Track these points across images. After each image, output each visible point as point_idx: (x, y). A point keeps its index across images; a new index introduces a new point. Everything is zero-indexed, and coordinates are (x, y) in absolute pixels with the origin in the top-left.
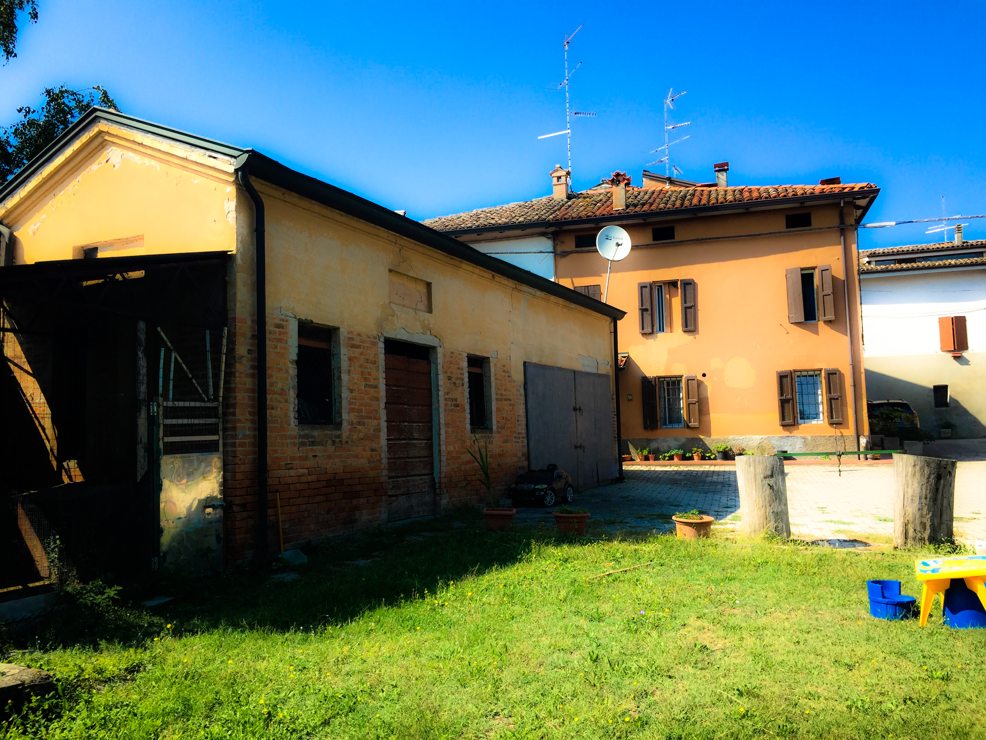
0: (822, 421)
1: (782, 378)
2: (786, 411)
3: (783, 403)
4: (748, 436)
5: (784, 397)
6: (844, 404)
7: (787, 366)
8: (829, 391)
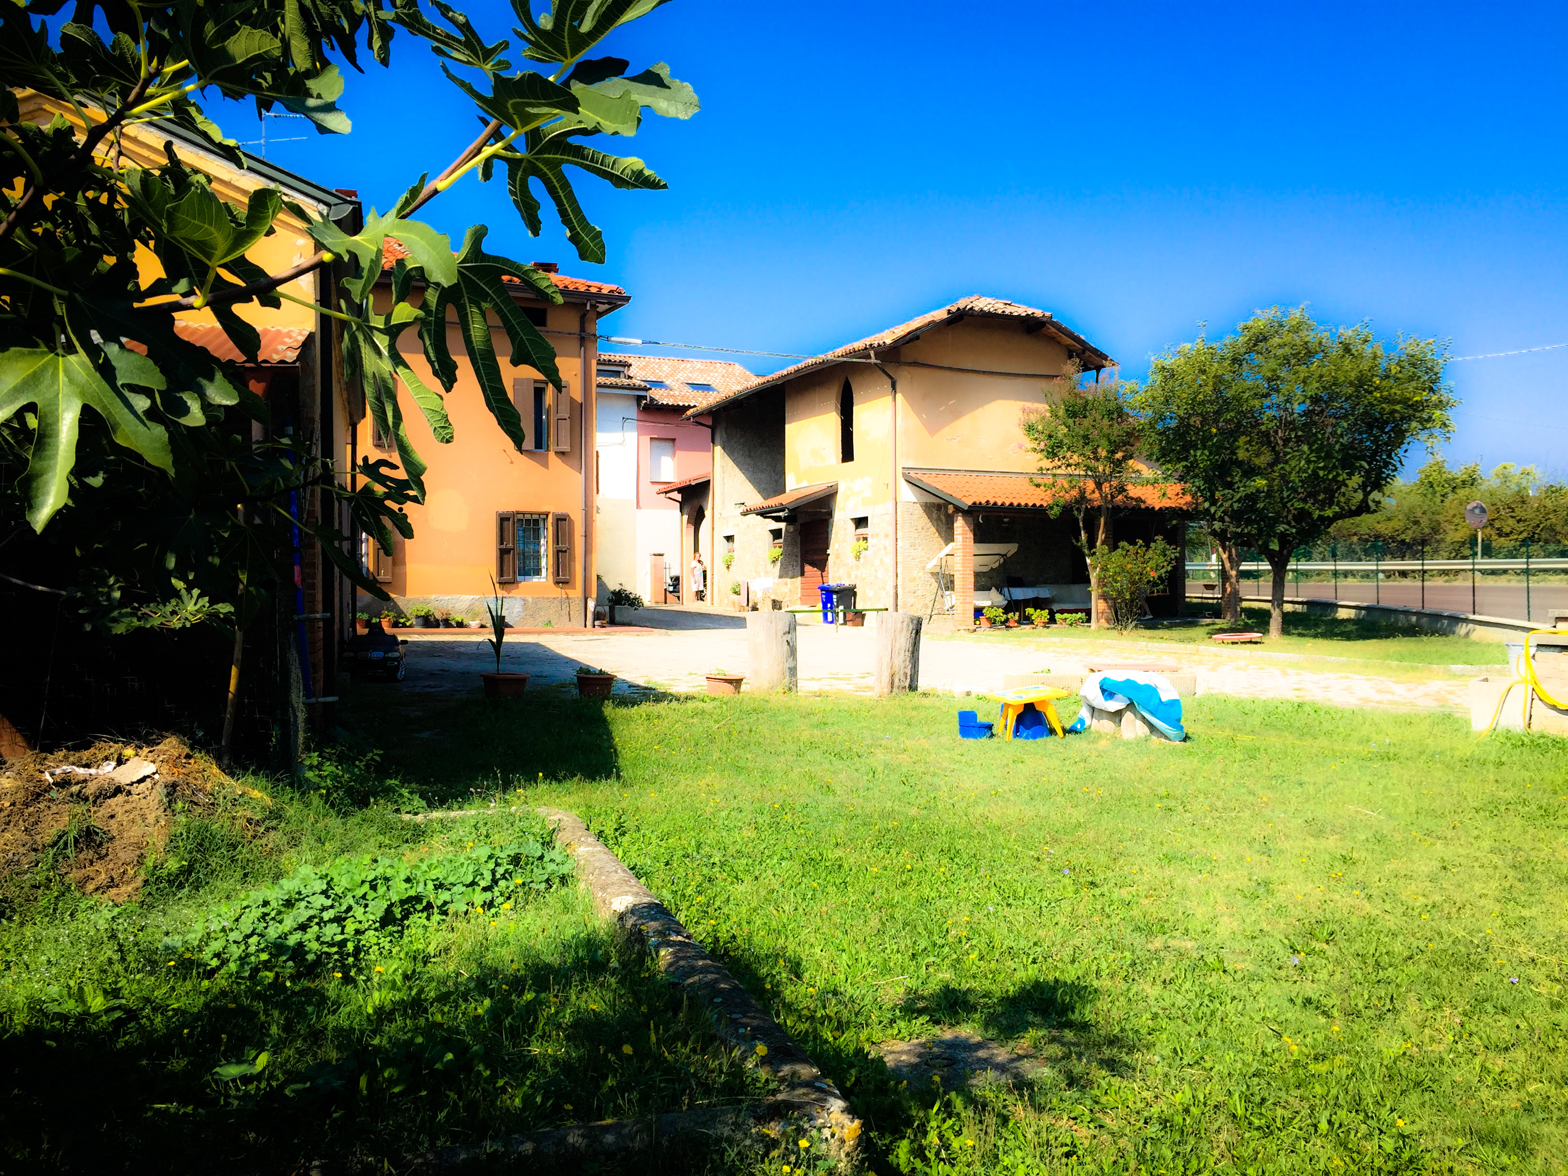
0: (545, 578)
1: (503, 520)
2: (506, 561)
3: (503, 553)
4: (456, 596)
5: (504, 546)
6: (572, 558)
7: (510, 506)
8: (557, 540)
